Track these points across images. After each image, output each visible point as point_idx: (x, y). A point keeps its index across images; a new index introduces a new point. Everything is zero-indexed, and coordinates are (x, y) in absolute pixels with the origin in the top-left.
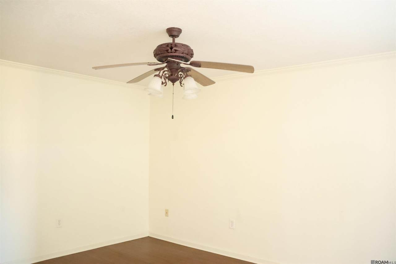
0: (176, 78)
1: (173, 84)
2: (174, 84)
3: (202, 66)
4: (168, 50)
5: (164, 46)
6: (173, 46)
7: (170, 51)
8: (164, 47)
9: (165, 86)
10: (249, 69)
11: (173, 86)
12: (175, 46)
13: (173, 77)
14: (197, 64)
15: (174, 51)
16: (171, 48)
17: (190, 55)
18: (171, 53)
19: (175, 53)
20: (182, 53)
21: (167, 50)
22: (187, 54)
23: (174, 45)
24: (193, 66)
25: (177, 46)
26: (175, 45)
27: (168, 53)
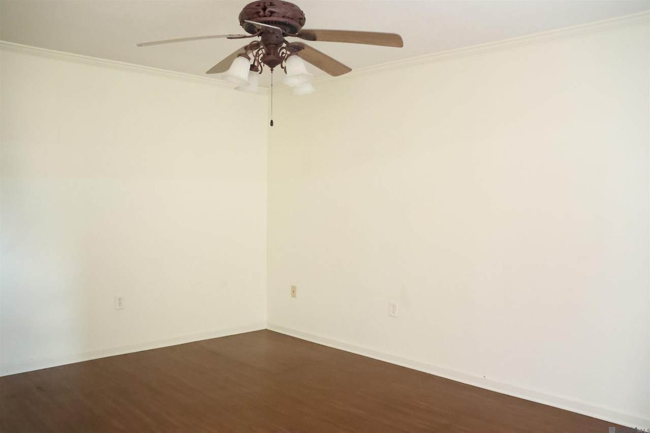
0: (275, 58)
1: (272, 70)
2: (274, 69)
3: (318, 38)
4: (260, 12)
5: (253, 6)
6: (266, 4)
7: (262, 13)
8: (254, 8)
9: (260, 73)
10: (393, 40)
11: (272, 72)
12: (271, 5)
13: (271, 57)
14: (311, 36)
15: (269, 13)
16: (264, 9)
17: (298, 21)
18: (265, 16)
19: (270, 16)
20: (283, 17)
21: (258, 13)
22: (292, 19)
23: (269, 4)
24: (303, 38)
25: (274, 5)
26: (271, 3)
27: (260, 17)
